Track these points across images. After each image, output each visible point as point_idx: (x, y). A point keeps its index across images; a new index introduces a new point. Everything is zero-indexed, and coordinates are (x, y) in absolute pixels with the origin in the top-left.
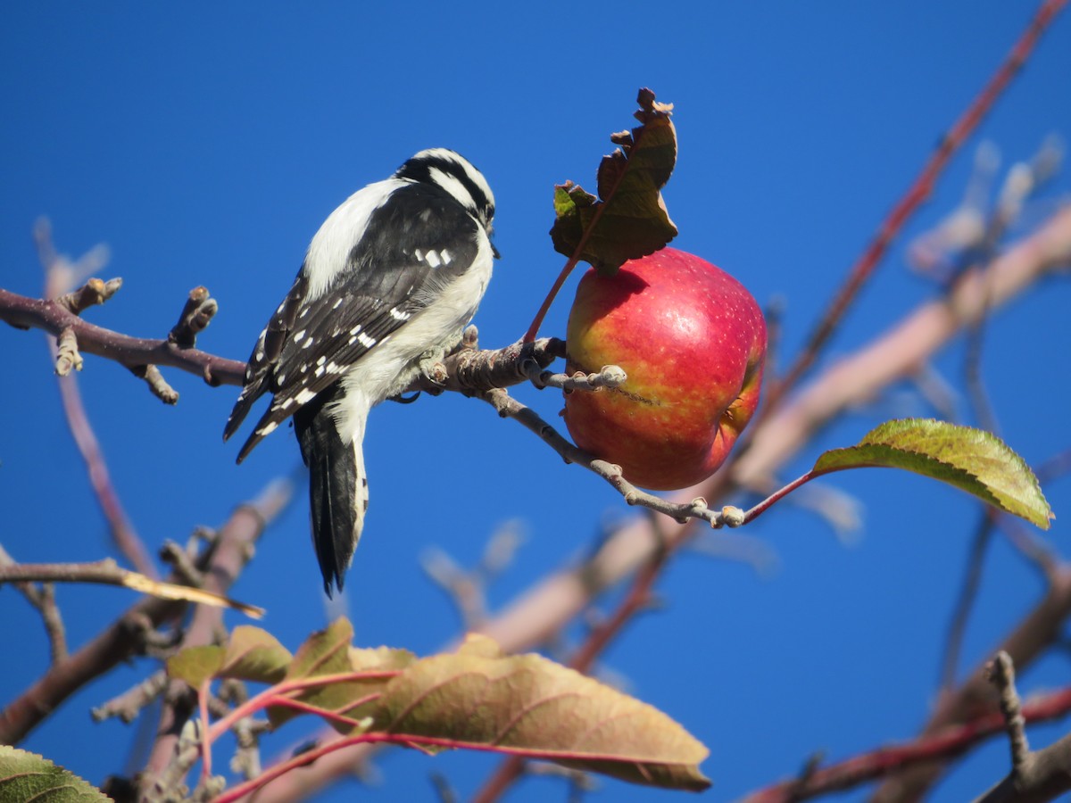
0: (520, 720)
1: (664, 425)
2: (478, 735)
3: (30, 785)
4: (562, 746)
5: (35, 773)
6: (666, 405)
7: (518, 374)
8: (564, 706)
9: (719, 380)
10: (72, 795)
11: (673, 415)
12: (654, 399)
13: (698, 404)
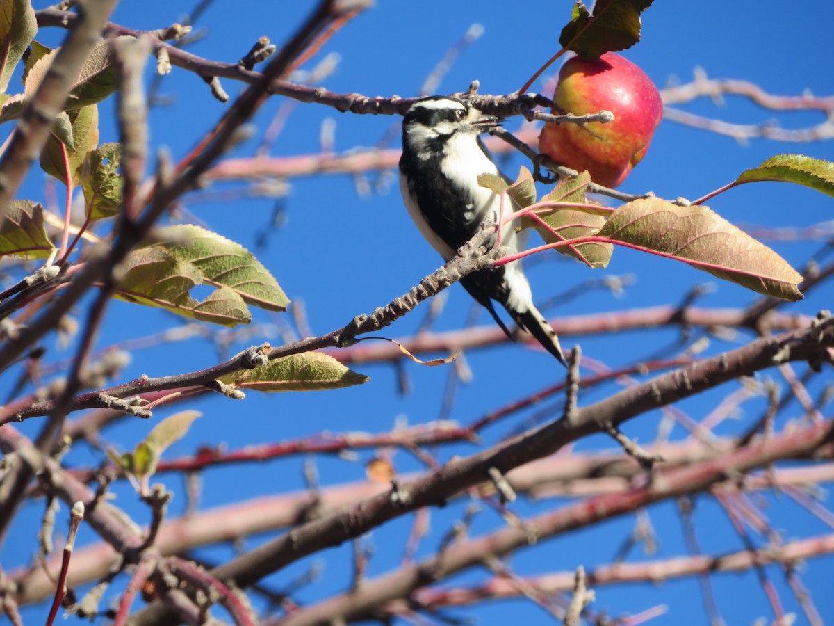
0: (692, 242)
3: (231, 261)
6: (610, 142)
10: (253, 272)
12: (604, 137)
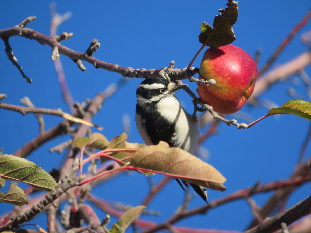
0: (172, 166)
1: (226, 96)
2: (160, 169)
3: (28, 170)
4: (184, 175)
5: (31, 167)
6: (227, 90)
7: (185, 77)
8: (185, 163)
9: (242, 84)
10: (41, 174)
11: (228, 93)
12: (223, 88)
13: (236, 91)
